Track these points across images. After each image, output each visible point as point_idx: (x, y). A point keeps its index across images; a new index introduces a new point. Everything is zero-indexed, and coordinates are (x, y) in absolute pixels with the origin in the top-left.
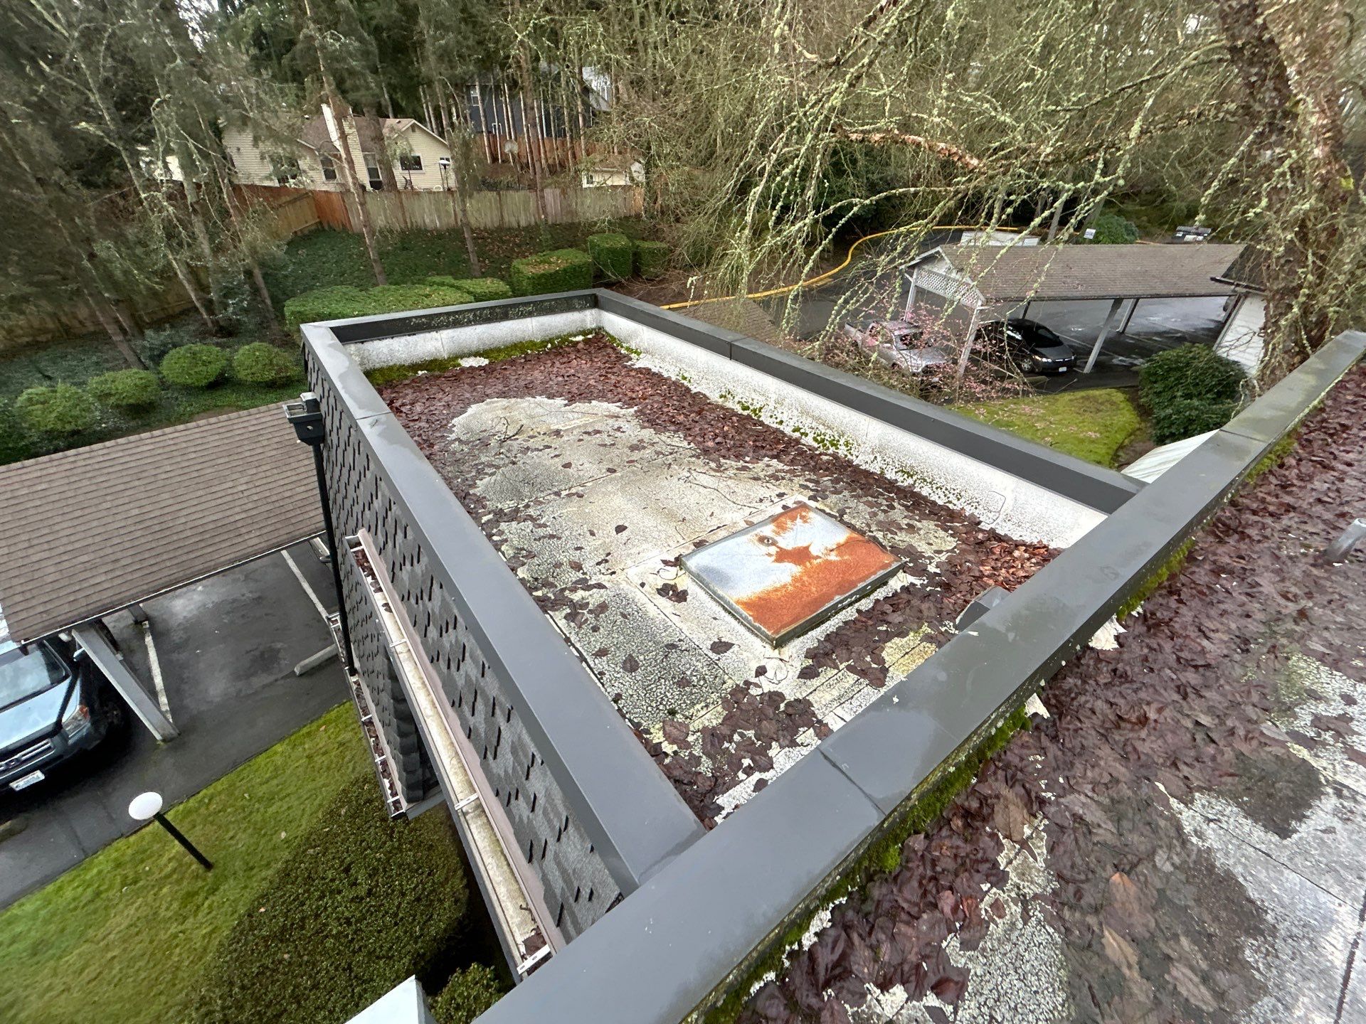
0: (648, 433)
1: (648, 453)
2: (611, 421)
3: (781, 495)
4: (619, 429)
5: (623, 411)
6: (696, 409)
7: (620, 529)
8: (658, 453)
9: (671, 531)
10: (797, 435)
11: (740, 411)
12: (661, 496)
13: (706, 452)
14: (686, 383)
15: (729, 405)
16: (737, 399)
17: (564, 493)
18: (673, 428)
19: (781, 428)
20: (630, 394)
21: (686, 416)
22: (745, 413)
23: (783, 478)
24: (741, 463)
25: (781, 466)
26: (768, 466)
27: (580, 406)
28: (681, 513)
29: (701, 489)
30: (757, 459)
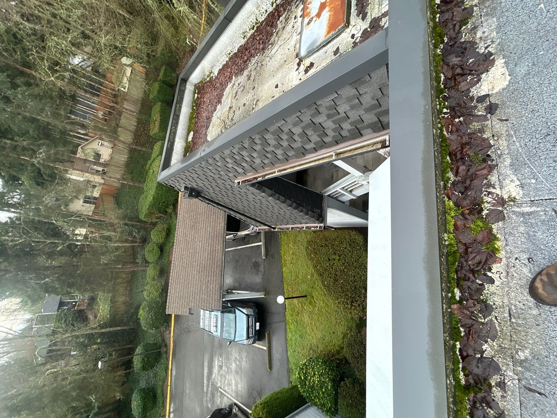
0: (246, 73)
1: (253, 73)
2: (235, 87)
3: (295, 18)
4: (239, 84)
5: (233, 81)
6: (244, 51)
7: (277, 86)
8: (255, 69)
9: (287, 67)
10: (275, 5)
11: (254, 31)
12: (272, 69)
13: (263, 49)
14: (232, 54)
15: (249, 35)
16: (248, 31)
17: (254, 107)
18: (248, 62)
19: (268, 12)
20: (227, 78)
21: (246, 55)
22: (255, 28)
23: (289, 15)
24: (275, 34)
25: (284, 16)
26: (281, 22)
27: (223, 100)
28: (282, 62)
29: (277, 53)
30: (276, 26)
